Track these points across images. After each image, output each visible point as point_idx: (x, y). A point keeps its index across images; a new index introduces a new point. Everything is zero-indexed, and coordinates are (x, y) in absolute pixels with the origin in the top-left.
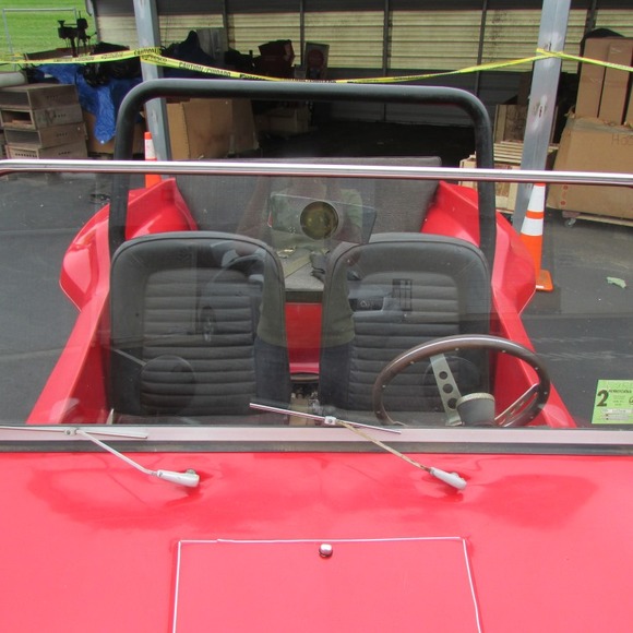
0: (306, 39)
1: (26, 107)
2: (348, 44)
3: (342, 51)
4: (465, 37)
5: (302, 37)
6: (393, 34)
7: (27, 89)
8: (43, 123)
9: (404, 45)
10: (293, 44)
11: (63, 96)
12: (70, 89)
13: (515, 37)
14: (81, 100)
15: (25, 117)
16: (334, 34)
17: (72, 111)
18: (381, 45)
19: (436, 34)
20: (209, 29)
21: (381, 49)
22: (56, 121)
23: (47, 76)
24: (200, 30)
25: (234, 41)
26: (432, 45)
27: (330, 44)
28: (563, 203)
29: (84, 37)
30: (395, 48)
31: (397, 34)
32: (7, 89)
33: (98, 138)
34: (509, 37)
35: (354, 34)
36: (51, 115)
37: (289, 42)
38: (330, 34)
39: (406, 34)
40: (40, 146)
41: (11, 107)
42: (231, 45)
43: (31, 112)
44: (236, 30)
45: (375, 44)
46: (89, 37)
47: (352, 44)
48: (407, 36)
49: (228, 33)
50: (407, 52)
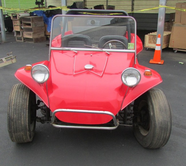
0: (108, 5)
1: (30, 22)
2: (121, 6)
3: (119, 8)
4: (157, 3)
5: (107, 4)
6: (135, 3)
7: (31, 17)
8: (34, 26)
9: (138, 6)
10: (104, 6)
11: (40, 19)
12: (41, 18)
13: (172, 3)
14: (44, 20)
15: (29, 25)
16: (117, 3)
17: (42, 23)
18: (131, 6)
19: (148, 3)
20: (79, 2)
21: (131, 7)
22: (38, 26)
23: (35, 14)
24: (77, 2)
25: (86, 5)
26: (147, 6)
27: (115, 6)
28: (173, 46)
29: (43, 4)
30: (135, 7)
31: (136, 3)
32: (25, 17)
33: (48, 31)
34: (170, 3)
35: (123, 3)
36: (36, 24)
37: (103, 5)
38: (115, 3)
39: (138, 3)
40: (33, 32)
41: (26, 22)
42: (86, 6)
43: (31, 23)
44: (87, 2)
45: (129, 6)
46: (44, 4)
47: (122, 6)
48: (139, 3)
49: (85, 3)
50: (139, 8)
